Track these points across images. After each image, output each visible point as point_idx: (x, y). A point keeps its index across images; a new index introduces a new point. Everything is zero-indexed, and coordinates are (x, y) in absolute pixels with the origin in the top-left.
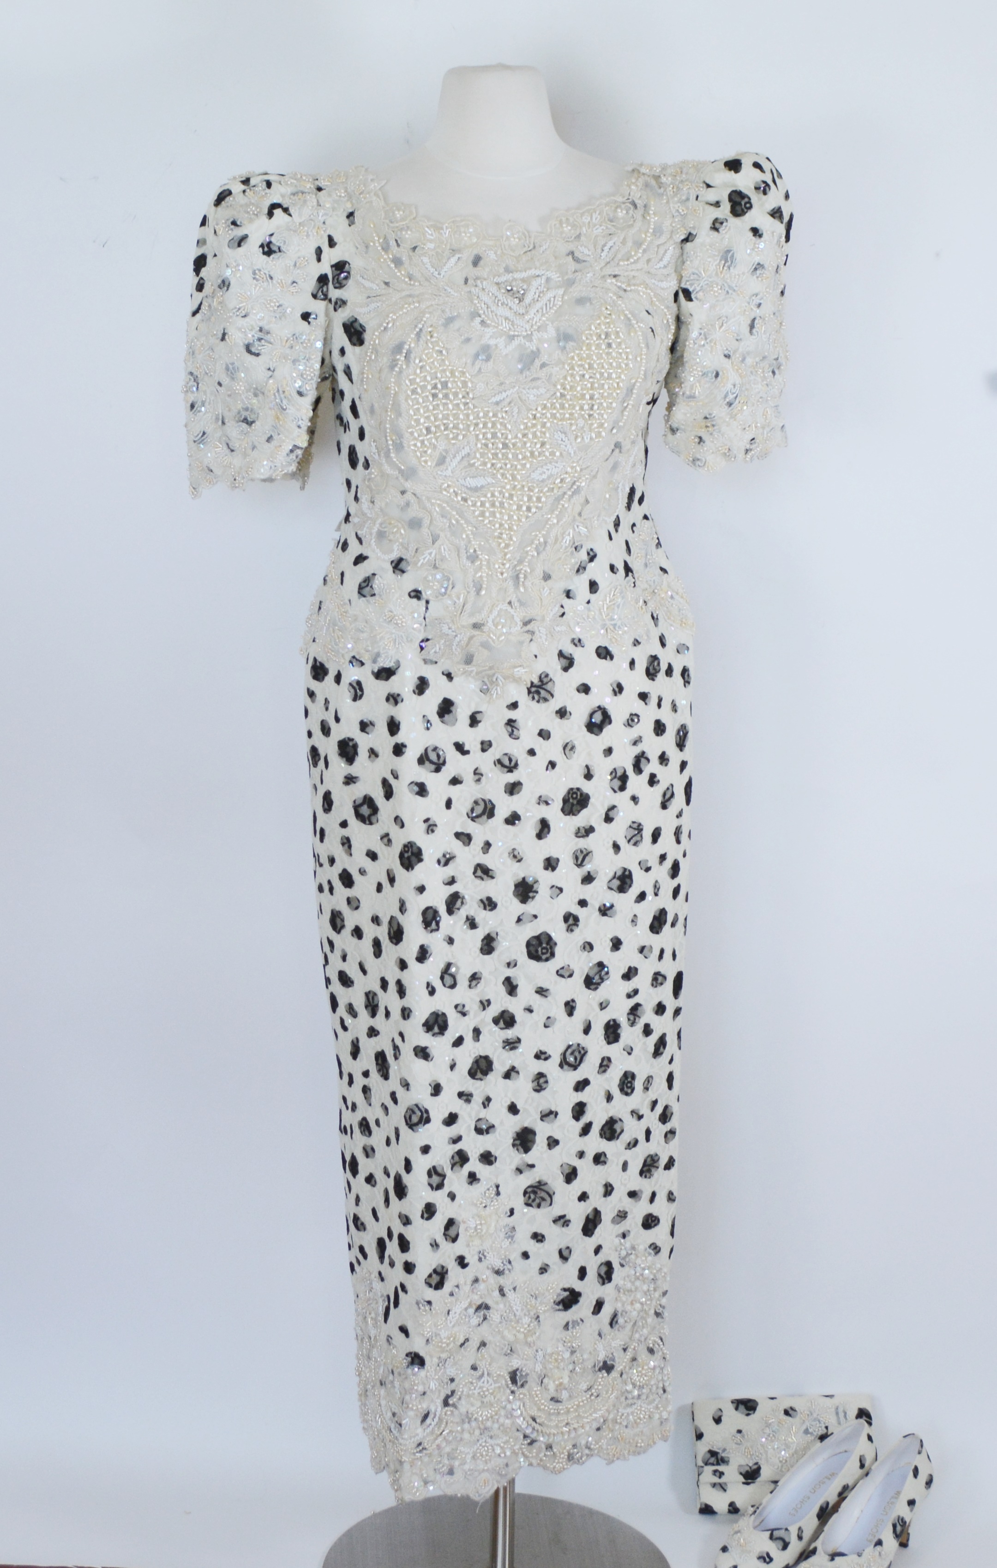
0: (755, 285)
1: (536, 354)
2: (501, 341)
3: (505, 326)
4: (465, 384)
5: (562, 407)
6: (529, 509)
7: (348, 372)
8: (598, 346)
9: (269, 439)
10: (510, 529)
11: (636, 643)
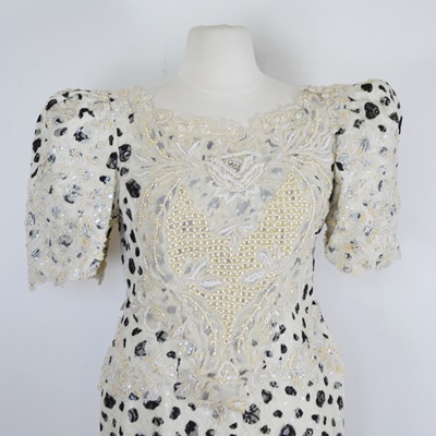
0: (381, 160)
1: (247, 204)
2: (226, 196)
3: (228, 185)
4: (203, 222)
5: (264, 236)
6: (243, 301)
7: (129, 213)
8: (286, 199)
9: (79, 256)
10: (232, 313)
11: (310, 384)
